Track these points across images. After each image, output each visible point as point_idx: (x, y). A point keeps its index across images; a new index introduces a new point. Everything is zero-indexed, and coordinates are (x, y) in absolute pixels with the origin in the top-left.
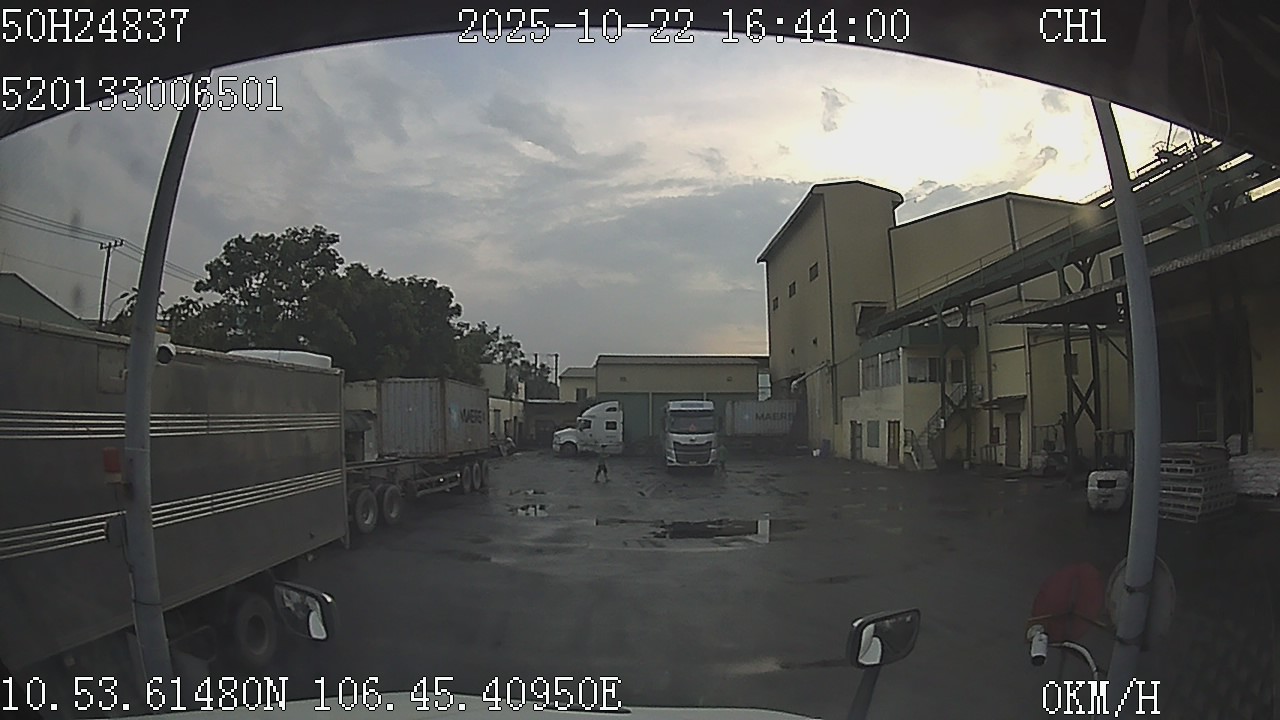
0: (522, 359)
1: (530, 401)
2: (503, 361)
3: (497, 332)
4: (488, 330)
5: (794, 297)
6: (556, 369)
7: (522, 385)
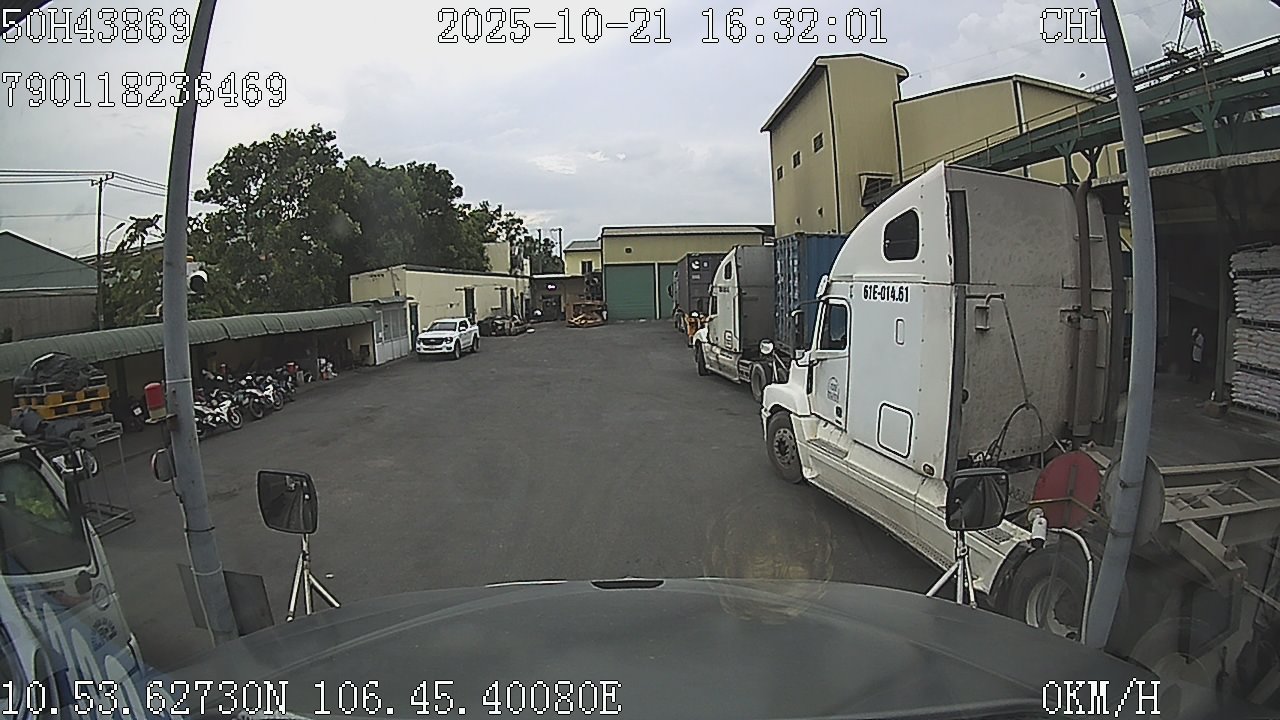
0: (526, 235)
1: (535, 276)
2: (507, 239)
3: (500, 210)
4: (492, 209)
5: (798, 167)
6: (560, 243)
7: (526, 261)
